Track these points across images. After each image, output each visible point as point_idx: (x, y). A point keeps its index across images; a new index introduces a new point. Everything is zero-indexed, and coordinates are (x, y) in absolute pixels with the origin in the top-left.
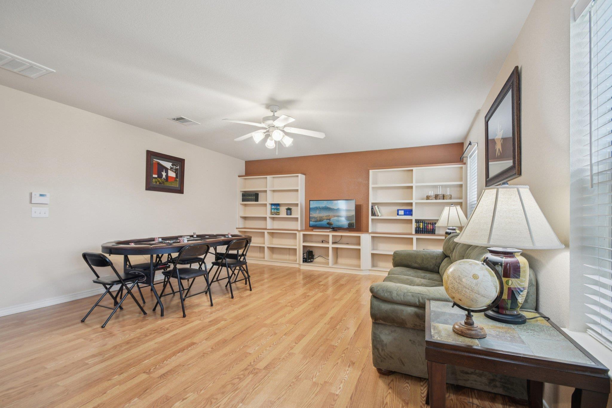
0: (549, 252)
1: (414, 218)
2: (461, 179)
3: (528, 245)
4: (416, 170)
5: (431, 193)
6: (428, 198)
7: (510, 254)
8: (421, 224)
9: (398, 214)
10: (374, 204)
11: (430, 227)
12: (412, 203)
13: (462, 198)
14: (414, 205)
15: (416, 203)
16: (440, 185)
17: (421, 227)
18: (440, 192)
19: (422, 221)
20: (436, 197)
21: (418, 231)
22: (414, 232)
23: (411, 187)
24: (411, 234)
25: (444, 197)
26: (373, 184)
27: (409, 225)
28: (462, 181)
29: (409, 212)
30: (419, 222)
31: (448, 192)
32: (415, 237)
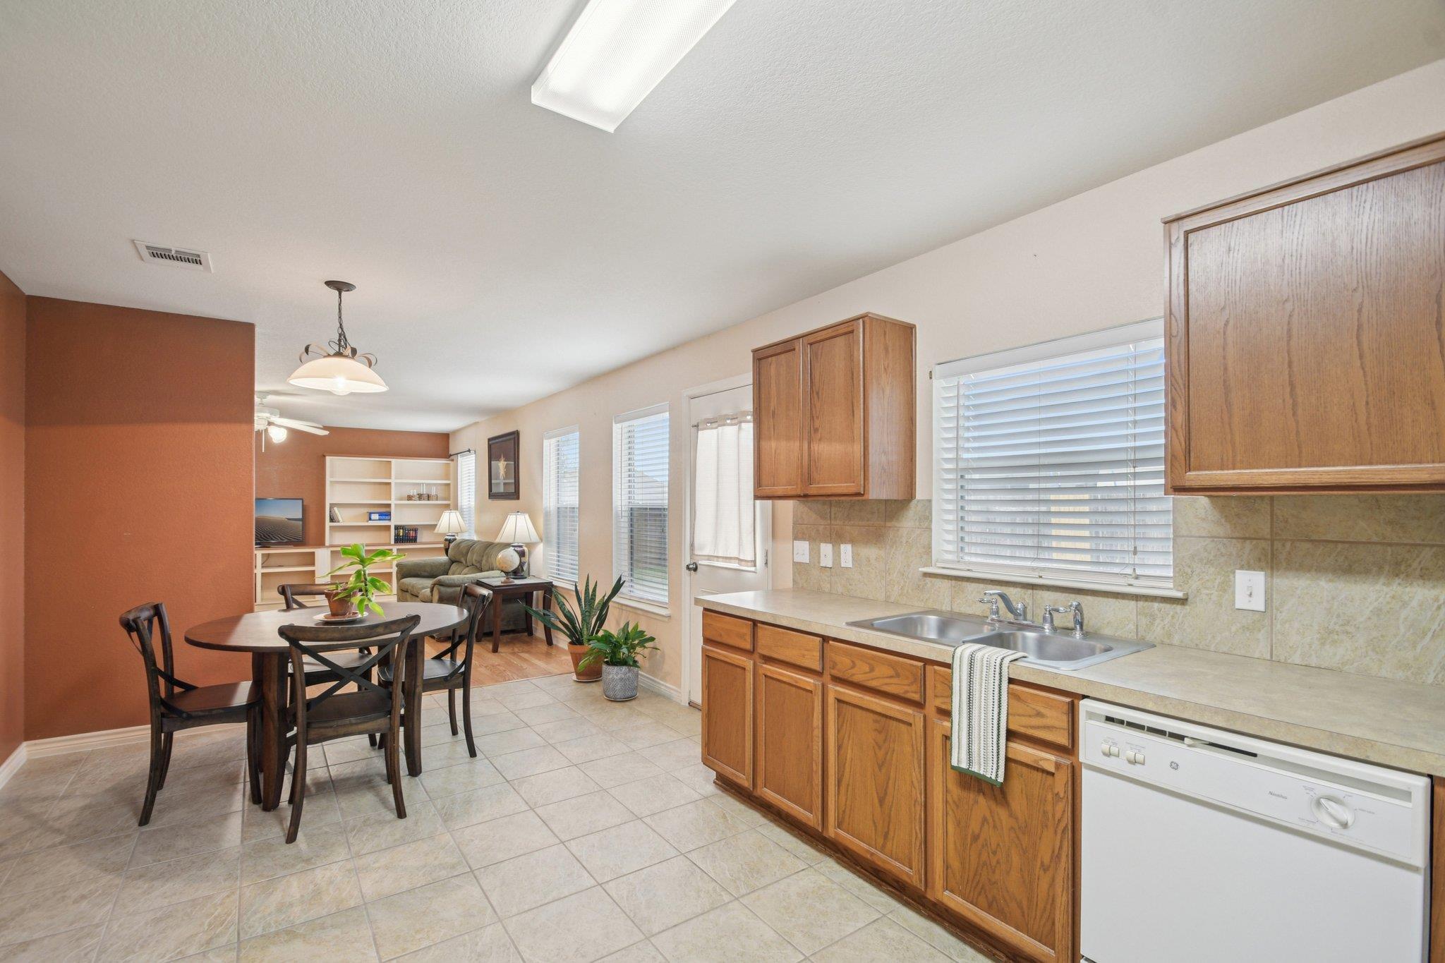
0: (531, 545)
1: (393, 523)
2: (447, 477)
3: (528, 541)
4: (395, 462)
5: (414, 492)
6: (410, 498)
7: (521, 546)
8: (401, 531)
9: (370, 519)
10: (332, 506)
11: (412, 534)
12: (390, 505)
13: (449, 499)
14: (393, 506)
15: (396, 505)
16: (423, 484)
17: (401, 534)
18: (424, 491)
19: (402, 527)
20: (420, 497)
21: (398, 540)
22: (393, 542)
23: (389, 484)
24: (389, 544)
25: (429, 497)
26: (331, 477)
27: (387, 533)
28: (449, 479)
29: (386, 515)
30: (398, 529)
31: (433, 492)
32: (395, 548)
